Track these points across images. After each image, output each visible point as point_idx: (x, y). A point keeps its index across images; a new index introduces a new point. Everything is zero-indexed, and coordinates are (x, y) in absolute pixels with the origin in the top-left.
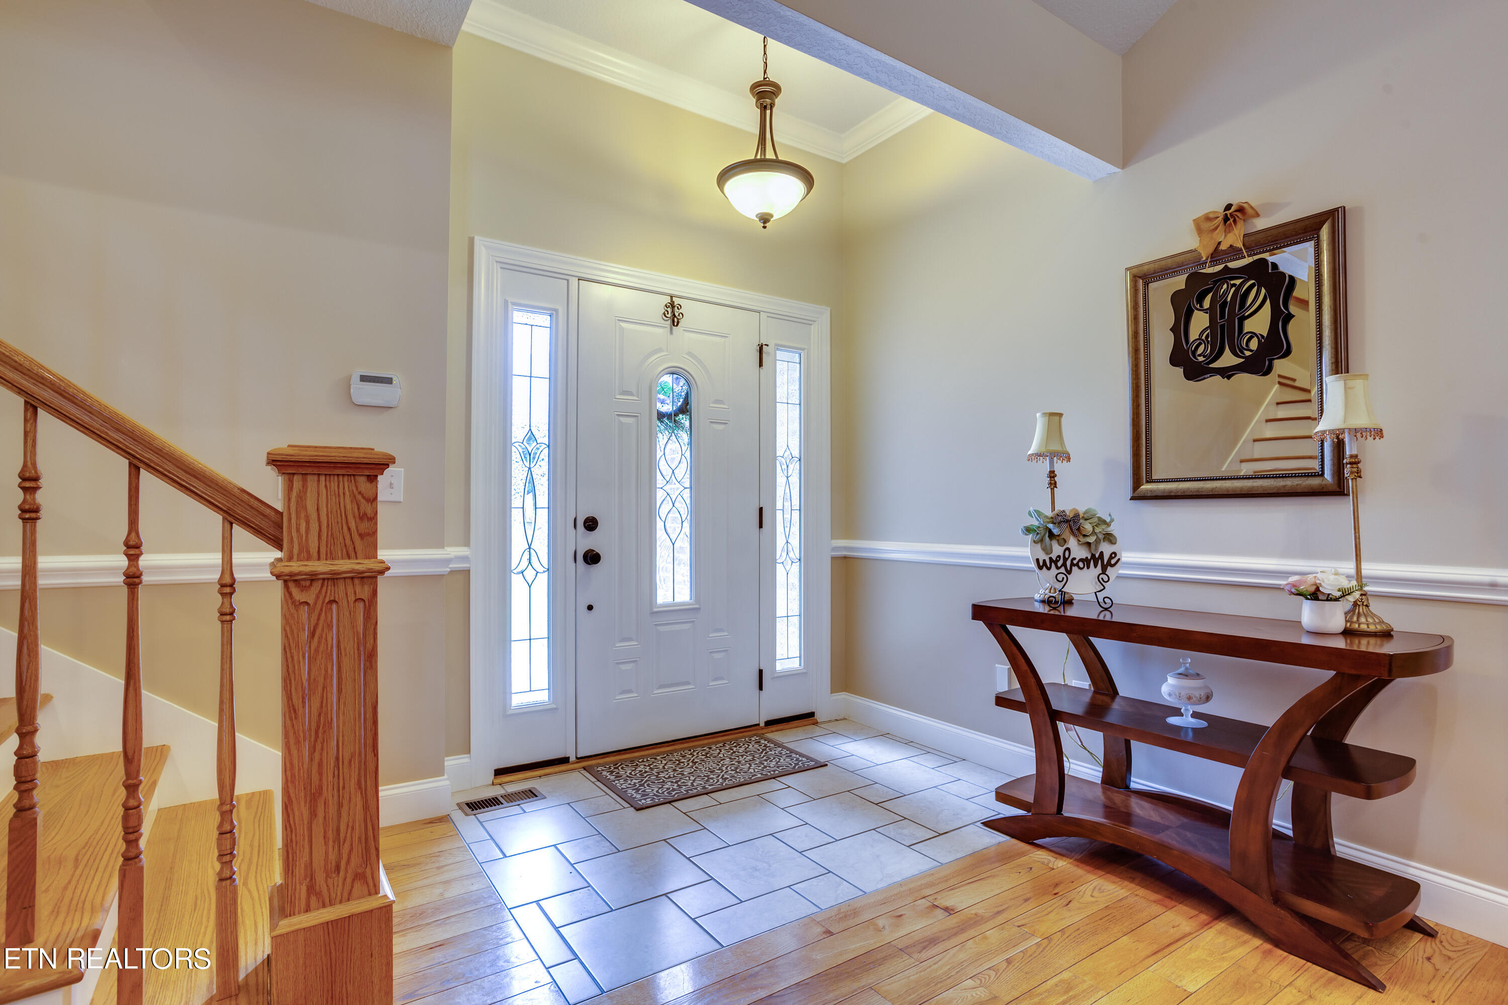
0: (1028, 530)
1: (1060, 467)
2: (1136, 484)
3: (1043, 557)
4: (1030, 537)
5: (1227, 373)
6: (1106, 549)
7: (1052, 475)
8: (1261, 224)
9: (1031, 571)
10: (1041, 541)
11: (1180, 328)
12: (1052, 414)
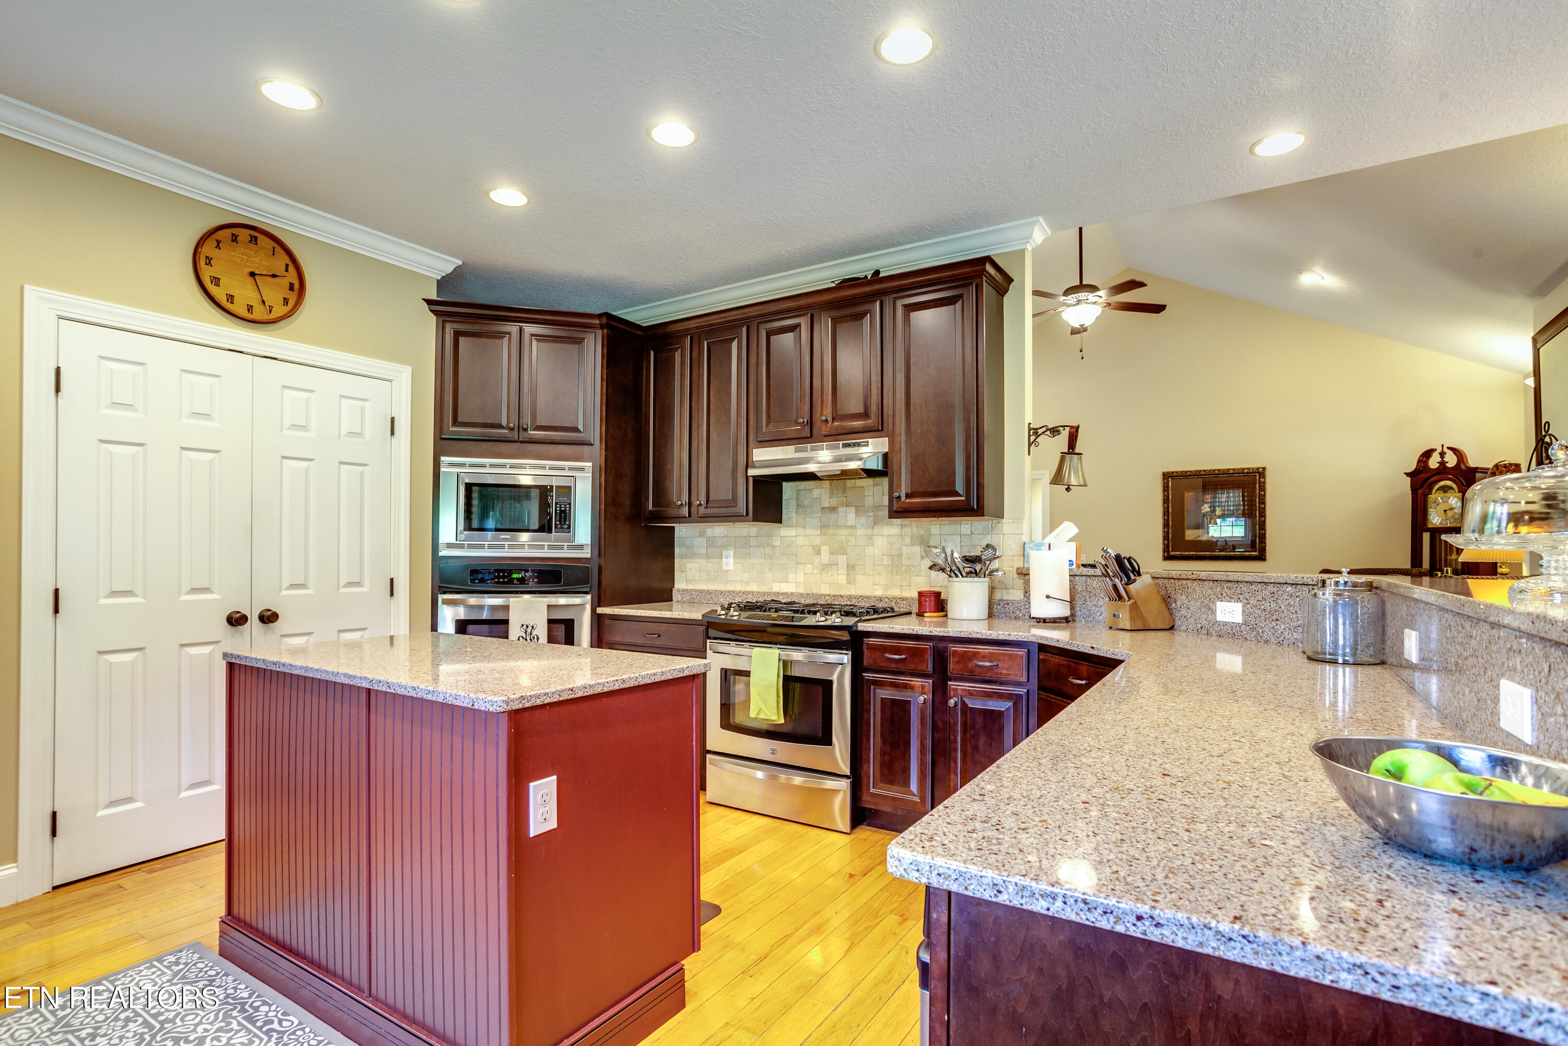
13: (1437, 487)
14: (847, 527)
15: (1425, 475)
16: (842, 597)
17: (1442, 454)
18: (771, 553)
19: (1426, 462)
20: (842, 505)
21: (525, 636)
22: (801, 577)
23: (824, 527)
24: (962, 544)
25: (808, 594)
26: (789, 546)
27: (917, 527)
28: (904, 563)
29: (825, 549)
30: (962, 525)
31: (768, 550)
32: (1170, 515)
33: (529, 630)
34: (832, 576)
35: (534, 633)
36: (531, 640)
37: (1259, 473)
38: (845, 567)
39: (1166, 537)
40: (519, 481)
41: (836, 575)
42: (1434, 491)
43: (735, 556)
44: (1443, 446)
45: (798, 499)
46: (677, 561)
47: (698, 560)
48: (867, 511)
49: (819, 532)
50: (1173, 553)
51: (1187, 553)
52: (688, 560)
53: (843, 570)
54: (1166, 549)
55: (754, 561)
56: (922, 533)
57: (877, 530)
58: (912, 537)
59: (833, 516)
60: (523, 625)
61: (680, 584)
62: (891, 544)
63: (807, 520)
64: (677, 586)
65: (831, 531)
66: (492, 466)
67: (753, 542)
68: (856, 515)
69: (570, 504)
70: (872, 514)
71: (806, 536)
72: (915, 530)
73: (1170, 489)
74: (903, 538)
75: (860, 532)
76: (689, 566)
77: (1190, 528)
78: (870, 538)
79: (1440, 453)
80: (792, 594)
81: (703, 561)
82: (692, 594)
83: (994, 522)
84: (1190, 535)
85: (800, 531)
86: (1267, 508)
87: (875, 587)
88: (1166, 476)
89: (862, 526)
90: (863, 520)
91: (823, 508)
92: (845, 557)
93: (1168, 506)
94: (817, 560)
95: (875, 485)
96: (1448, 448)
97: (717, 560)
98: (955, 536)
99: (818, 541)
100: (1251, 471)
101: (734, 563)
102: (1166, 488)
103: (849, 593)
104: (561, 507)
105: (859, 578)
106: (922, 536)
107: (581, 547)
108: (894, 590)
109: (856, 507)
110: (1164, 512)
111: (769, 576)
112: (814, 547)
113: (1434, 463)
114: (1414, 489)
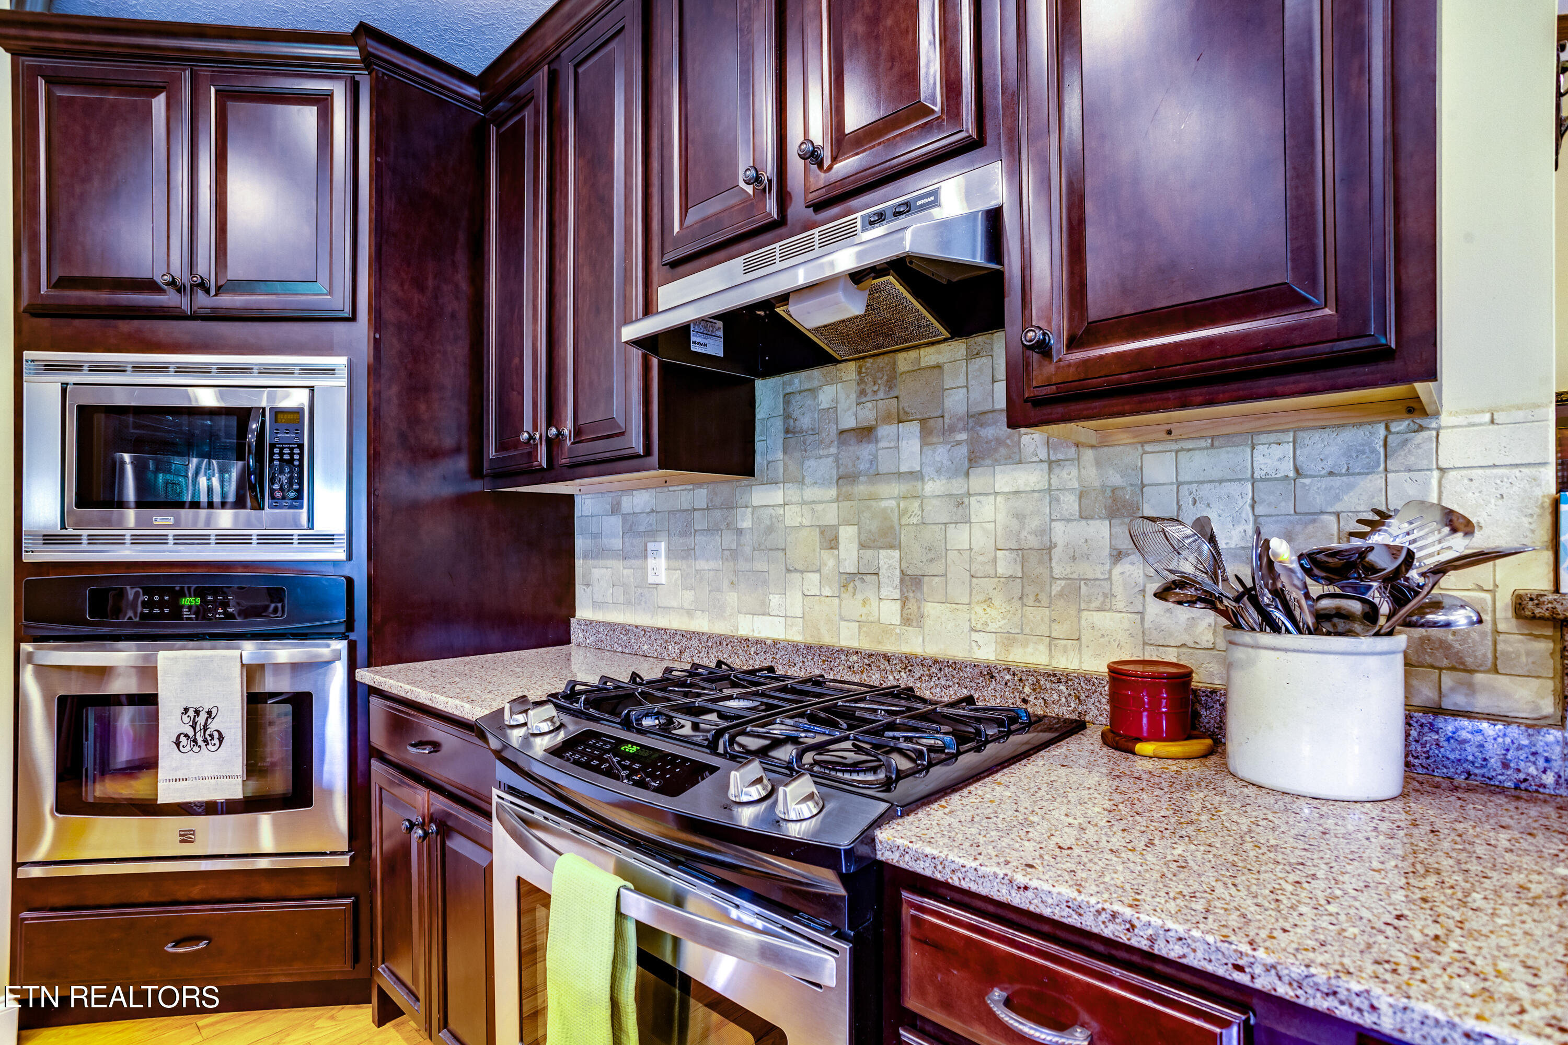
14: (899, 475)
16: (887, 658)
18: (734, 547)
20: (887, 419)
21: (191, 734)
22: (795, 603)
23: (846, 478)
24: (1259, 510)
25: (809, 648)
26: (770, 529)
27: (1098, 463)
28: (1058, 571)
29: (848, 534)
30: (1260, 449)
31: (729, 540)
33: (201, 720)
34: (864, 602)
35: (213, 726)
36: (205, 741)
38: (897, 581)
40: (197, 400)
41: (874, 602)
43: (671, 554)
45: (787, 416)
46: (579, 563)
47: (609, 563)
48: (952, 429)
49: (833, 492)
52: (595, 562)
53: (891, 590)
55: (702, 564)
56: (1115, 479)
57: (978, 481)
58: (1081, 495)
59: (865, 451)
60: (186, 710)
61: (584, 612)
62: (1020, 517)
63: (807, 463)
64: (579, 614)
65: (861, 489)
66: (139, 368)
67: (700, 522)
68: (924, 443)
69: (301, 447)
70: (963, 436)
71: (804, 503)
72: (1091, 474)
74: (1054, 500)
75: (933, 487)
76: (597, 573)
78: (960, 502)
80: (775, 643)
81: (618, 564)
82: (599, 633)
83: (1395, 427)
85: (793, 493)
87: (975, 636)
89: (938, 471)
90: (941, 454)
91: (842, 432)
92: (896, 554)
94: (828, 560)
95: (972, 355)
97: (637, 563)
98: (1233, 488)
99: (830, 515)
101: (668, 569)
103: (906, 649)
104: (281, 454)
105: (932, 609)
106: (1114, 490)
107: (328, 539)
108: (1030, 649)
109: (923, 421)
111: (732, 598)
112: (823, 530)
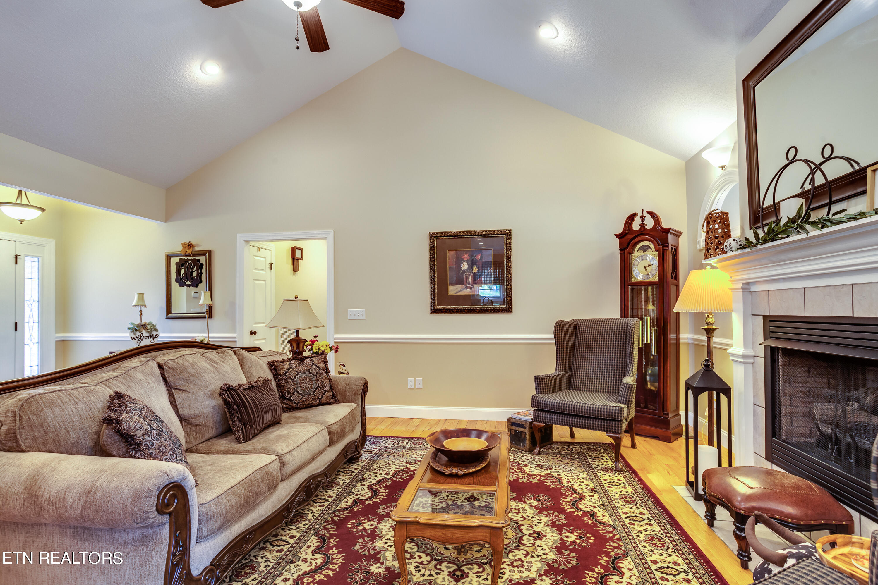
0: (129, 329)
1: (143, 309)
2: (167, 314)
3: (133, 336)
4: (130, 331)
5: (188, 286)
6: (154, 333)
7: (141, 311)
8: (197, 249)
9: (130, 341)
10: (133, 331)
11: (178, 272)
12: (140, 294)
13: (638, 247)
15: (630, 237)
17: (643, 218)
19: (631, 224)
32: (436, 272)
37: (506, 234)
39: (432, 293)
42: (636, 250)
44: (643, 210)
50: (438, 307)
51: (450, 307)
54: (433, 304)
73: (436, 248)
77: (451, 284)
79: (641, 217)
84: (453, 290)
86: (513, 266)
88: (433, 236)
93: (434, 264)
96: (648, 212)
100: (500, 233)
102: (432, 248)
110: (431, 269)
113: (636, 226)
114: (622, 250)
